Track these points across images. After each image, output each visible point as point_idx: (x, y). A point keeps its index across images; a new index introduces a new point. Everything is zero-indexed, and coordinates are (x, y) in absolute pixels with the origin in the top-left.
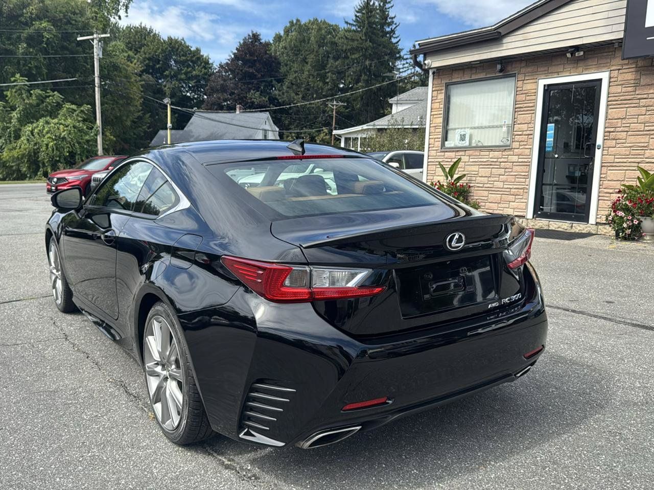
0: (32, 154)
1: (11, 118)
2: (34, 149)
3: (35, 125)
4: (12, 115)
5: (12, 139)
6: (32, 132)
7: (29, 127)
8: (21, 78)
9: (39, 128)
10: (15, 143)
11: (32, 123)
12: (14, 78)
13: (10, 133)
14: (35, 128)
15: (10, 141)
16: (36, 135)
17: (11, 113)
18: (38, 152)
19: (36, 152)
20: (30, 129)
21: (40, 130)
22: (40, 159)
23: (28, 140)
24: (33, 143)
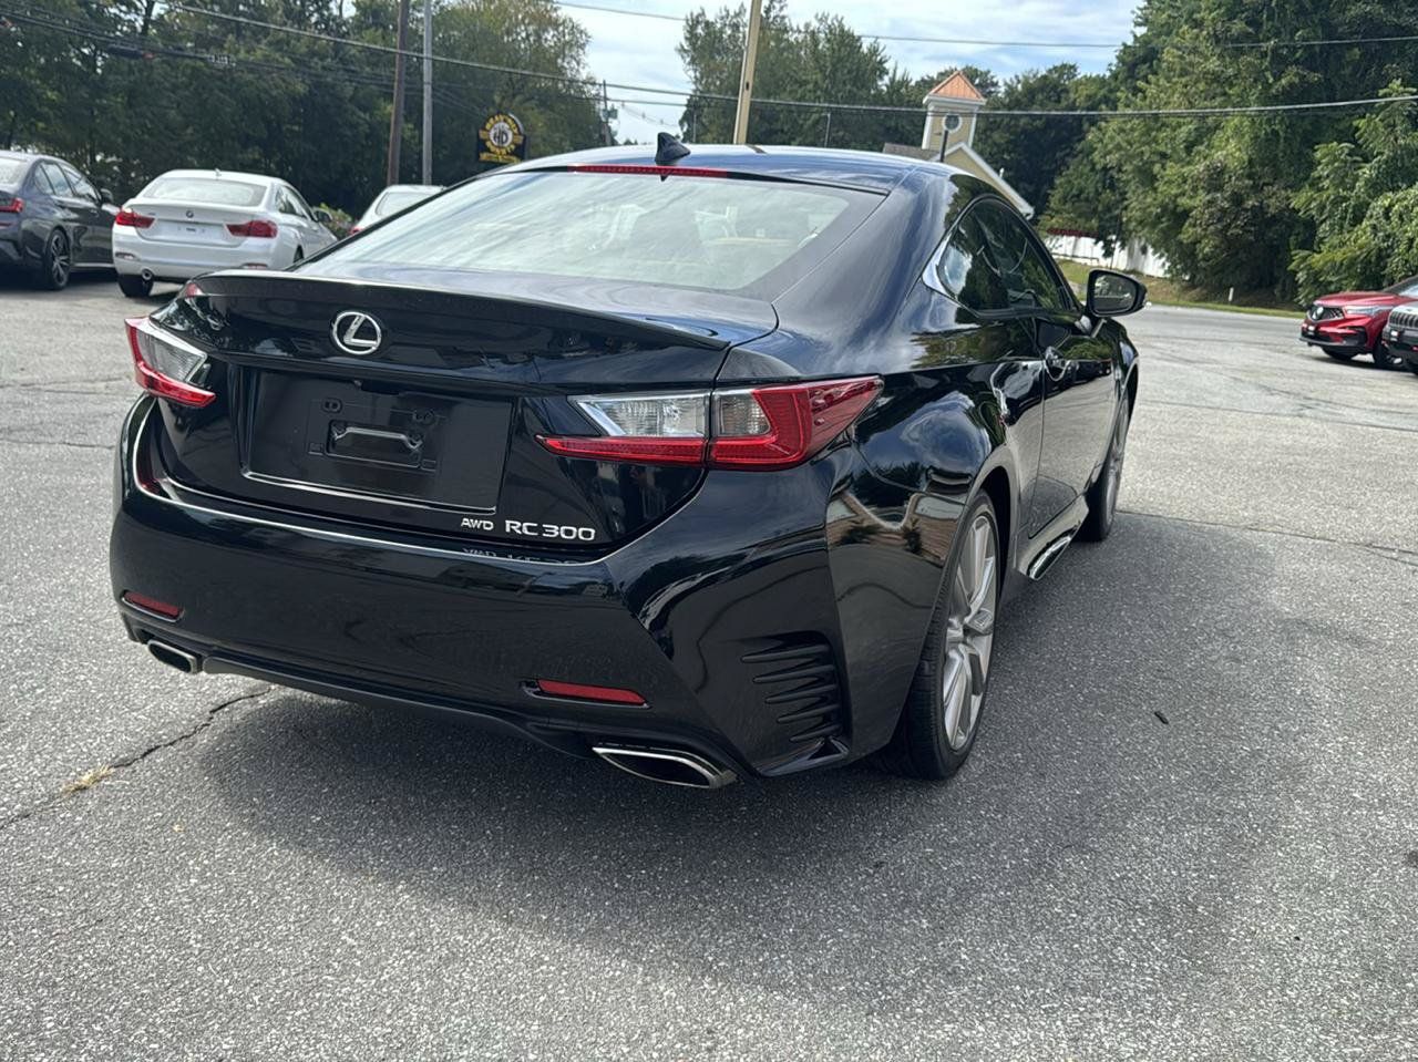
0: (1373, 259)
1: (1356, 179)
2: (1380, 250)
3: (1400, 194)
4: (1360, 172)
5: (1346, 224)
6: (1388, 210)
7: (1386, 198)
8: (1401, 89)
9: (1405, 203)
10: (1349, 232)
11: (1395, 189)
12: (1385, 90)
13: (1346, 211)
14: (1398, 200)
15: (1342, 227)
16: (1395, 219)
17: (1360, 168)
18: (1389, 256)
19: (1382, 256)
20: (1387, 203)
21: (1407, 207)
22: (1387, 271)
23: (1374, 227)
24: (1381, 234)
